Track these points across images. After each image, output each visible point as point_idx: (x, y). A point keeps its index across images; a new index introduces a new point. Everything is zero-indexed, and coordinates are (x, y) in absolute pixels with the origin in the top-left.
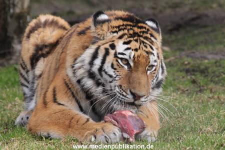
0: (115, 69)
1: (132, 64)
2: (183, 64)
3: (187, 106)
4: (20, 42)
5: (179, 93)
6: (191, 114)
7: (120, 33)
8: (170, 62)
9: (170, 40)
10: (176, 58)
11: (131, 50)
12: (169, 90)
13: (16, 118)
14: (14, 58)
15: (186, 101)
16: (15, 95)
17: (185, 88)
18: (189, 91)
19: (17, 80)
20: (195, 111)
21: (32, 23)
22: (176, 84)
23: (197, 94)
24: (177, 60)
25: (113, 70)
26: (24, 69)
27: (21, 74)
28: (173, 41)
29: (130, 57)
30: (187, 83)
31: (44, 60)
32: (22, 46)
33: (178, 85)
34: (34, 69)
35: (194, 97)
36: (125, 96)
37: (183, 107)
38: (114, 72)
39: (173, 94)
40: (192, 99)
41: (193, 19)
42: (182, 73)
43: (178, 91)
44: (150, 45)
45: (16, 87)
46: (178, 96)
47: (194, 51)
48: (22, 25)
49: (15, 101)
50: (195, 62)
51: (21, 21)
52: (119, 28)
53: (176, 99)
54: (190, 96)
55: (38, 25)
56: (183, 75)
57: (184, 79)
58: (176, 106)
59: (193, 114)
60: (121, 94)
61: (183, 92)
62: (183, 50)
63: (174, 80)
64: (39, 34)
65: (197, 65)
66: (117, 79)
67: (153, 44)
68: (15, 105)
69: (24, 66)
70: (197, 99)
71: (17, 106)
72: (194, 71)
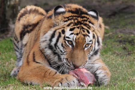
0: (64, 47)
1: (74, 44)
2: (118, 37)
3: (120, 64)
4: (14, 23)
5: (115, 55)
6: (122, 69)
7: (69, 22)
8: (109, 36)
9: (109, 22)
10: (113, 33)
11: (74, 35)
12: (108, 54)
13: (11, 72)
14: (10, 33)
15: (119, 61)
16: (10, 57)
17: (119, 52)
18: (122, 54)
19: (12, 47)
20: (125, 67)
21: (22, 11)
22: (113, 49)
23: (126, 56)
24: (114, 35)
25: (62, 48)
26: (16, 40)
27: (15, 44)
28: (111, 23)
29: (73, 40)
30: (120, 49)
31: (28, 35)
32: (15, 26)
33: (115, 51)
34: (22, 40)
35: (125, 58)
36: (69, 66)
37: (117, 64)
38: (63, 49)
39: (111, 56)
40: (123, 59)
41: (124, 9)
42: (117, 43)
43: (115, 54)
44: (87, 30)
45: (11, 51)
46: (114, 58)
47: (125, 29)
48: (15, 12)
49: (11, 61)
50: (125, 36)
51: (15, 10)
52: (69, 19)
53: (113, 60)
54: (122, 58)
55: (25, 12)
56: (118, 44)
57: (119, 47)
58: (113, 64)
59: (124, 69)
60: (67, 64)
61: (118, 55)
62: (118, 28)
63: (112, 47)
64: (26, 18)
65: (127, 38)
66: (65, 54)
67: (89, 29)
68: (11, 63)
69: (16, 38)
70: (127, 59)
71: (12, 64)
72: (124, 41)
